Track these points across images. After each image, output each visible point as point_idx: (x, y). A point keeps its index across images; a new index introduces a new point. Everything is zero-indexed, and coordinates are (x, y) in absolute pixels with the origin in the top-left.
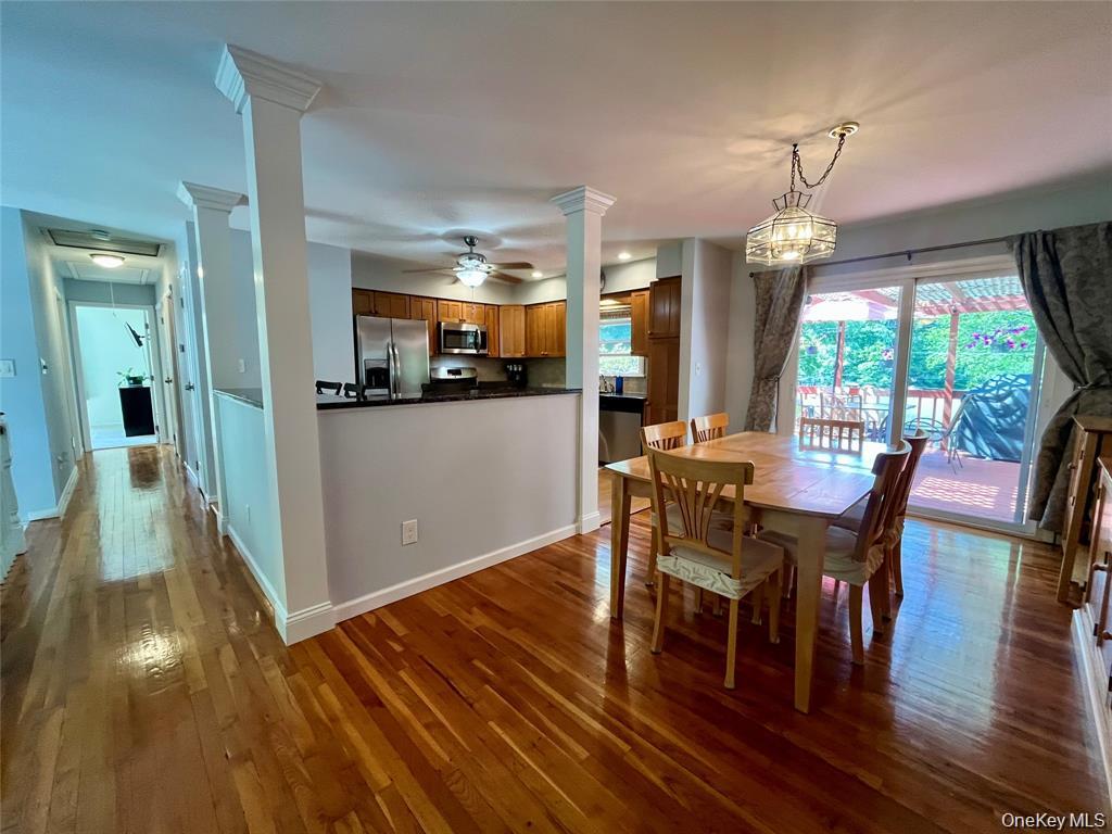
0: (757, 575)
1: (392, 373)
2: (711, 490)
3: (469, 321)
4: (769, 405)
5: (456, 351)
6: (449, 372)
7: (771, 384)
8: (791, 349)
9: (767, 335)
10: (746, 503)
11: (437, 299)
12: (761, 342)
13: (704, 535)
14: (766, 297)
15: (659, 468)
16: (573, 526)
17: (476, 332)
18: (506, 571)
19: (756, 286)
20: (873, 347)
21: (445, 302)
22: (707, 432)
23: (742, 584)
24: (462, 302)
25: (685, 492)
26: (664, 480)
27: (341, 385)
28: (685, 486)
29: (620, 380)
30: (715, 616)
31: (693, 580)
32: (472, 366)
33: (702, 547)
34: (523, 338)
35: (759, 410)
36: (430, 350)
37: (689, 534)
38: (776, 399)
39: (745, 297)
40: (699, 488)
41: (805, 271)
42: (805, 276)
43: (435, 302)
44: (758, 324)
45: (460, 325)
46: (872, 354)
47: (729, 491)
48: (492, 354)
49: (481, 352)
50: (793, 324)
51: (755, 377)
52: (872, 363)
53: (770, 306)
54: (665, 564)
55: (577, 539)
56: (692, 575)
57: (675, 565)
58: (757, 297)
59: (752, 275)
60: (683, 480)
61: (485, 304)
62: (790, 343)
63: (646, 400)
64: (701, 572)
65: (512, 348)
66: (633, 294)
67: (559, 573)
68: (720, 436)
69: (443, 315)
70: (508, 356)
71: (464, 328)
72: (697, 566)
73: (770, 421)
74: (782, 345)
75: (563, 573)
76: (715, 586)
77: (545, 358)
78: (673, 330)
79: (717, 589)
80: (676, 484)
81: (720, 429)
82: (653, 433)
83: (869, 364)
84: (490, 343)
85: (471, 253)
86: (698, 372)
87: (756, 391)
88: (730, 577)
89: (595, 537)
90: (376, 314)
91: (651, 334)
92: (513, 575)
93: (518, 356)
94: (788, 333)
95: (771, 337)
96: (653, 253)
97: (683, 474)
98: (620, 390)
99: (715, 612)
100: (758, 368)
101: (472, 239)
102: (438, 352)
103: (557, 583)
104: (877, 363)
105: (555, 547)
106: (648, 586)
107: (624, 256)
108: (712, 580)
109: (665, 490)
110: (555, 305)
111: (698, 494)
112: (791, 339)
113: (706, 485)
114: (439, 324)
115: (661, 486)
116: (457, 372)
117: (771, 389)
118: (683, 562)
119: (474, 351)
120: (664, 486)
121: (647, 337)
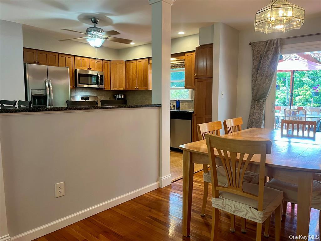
0: (271, 208)
1: (48, 98)
2: (245, 158)
3: (92, 69)
4: (260, 114)
5: (86, 86)
6: (82, 98)
7: (261, 103)
8: (272, 84)
9: (259, 77)
10: (267, 165)
11: (75, 56)
12: (256, 80)
13: (241, 185)
14: (258, 56)
15: (213, 145)
16: (156, 183)
17: (97, 76)
18: (119, 211)
19: (253, 50)
20: (303, 88)
21: (79, 58)
22: (232, 128)
23: (263, 214)
24: (89, 58)
25: (230, 160)
26: (216, 153)
27: (16, 102)
28: (229, 156)
29: (178, 102)
30: (243, 233)
31: (234, 211)
32: (95, 95)
33: (240, 193)
34: (124, 79)
35: (255, 117)
36: (70, 85)
37: (231, 185)
38: (264, 111)
39: (247, 56)
40: (238, 157)
41: (279, 41)
42: (279, 44)
43: (73, 57)
44: (254, 70)
45: (87, 71)
46: (302, 91)
47: (256, 158)
48: (107, 87)
49: (101, 86)
50: (272, 70)
51: (253, 99)
52: (302, 96)
53: (260, 61)
54: (216, 203)
55: (159, 191)
56: (233, 209)
57: (223, 204)
58: (253, 56)
59: (250, 44)
60: (228, 152)
61: (103, 60)
62: (271, 80)
63: (193, 112)
64: (239, 207)
65: (118, 84)
66: (186, 54)
67: (150, 211)
68: (239, 130)
69: (78, 66)
70: (116, 89)
71: (90, 73)
72: (236, 204)
73: (261, 123)
74: (267, 81)
75: (153, 211)
76: (248, 215)
77: (137, 91)
78: (208, 74)
79: (249, 217)
80: (223, 155)
81: (238, 126)
82: (204, 128)
83: (301, 97)
84: (106, 82)
85: (95, 27)
86: (223, 97)
87: (253, 106)
88: (257, 210)
89: (169, 189)
90: (38, 63)
91: (196, 76)
92: (123, 213)
93: (122, 89)
94: (270, 75)
95: (261, 77)
96: (197, 31)
97: (228, 149)
98: (178, 108)
99: (243, 230)
100: (254, 94)
101: (95, 19)
102: (75, 86)
103: (150, 217)
104: (305, 96)
105: (147, 196)
106: (202, 217)
107: (181, 33)
108: (246, 212)
109: (216, 160)
110: (142, 60)
111: (237, 161)
112: (272, 78)
113: (242, 156)
114: (76, 70)
115: (214, 157)
116: (87, 98)
117: (261, 106)
118: (227, 202)
119: (96, 86)
120: (215, 156)
121: (193, 78)
